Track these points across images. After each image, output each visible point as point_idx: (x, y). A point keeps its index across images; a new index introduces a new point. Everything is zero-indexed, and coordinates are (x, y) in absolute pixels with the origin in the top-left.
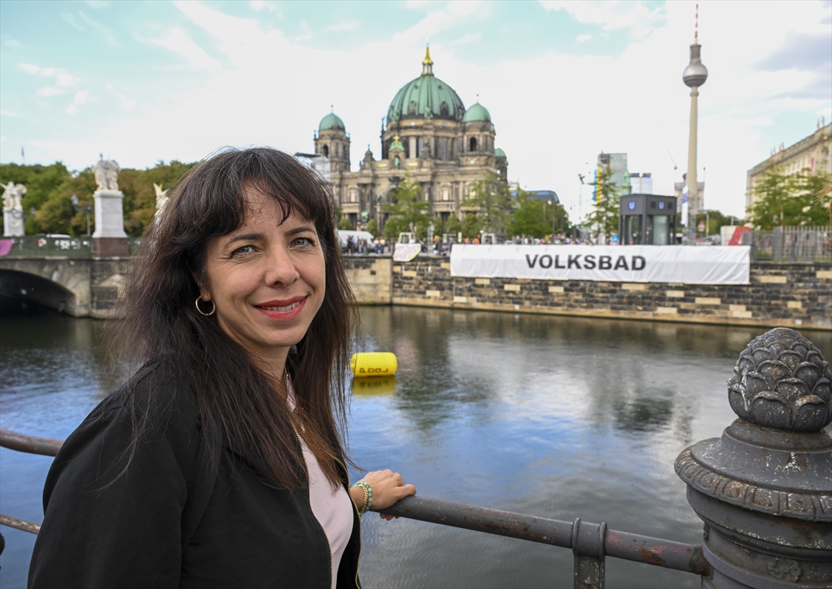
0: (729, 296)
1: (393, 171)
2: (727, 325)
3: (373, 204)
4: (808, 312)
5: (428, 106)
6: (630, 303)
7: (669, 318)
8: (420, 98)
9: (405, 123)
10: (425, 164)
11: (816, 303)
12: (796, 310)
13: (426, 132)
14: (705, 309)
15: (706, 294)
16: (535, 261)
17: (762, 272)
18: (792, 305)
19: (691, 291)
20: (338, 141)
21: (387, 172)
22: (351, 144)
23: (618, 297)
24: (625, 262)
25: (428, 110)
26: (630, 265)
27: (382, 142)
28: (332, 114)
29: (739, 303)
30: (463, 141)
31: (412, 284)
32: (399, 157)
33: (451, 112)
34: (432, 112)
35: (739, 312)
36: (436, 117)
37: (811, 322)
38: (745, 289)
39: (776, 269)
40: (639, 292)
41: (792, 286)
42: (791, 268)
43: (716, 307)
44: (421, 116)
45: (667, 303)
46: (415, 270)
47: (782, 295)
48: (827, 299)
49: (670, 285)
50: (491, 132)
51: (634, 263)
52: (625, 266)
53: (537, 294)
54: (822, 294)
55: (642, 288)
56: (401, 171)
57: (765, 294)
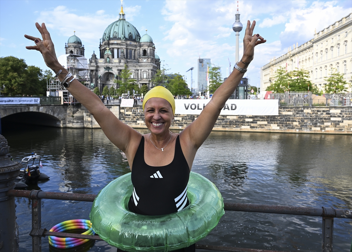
0: (271, 120)
1: (106, 64)
2: (270, 133)
3: (97, 79)
4: (301, 126)
5: (123, 34)
6: (230, 124)
7: (247, 131)
8: (119, 30)
9: (111, 42)
10: (122, 61)
11: (304, 123)
12: (296, 126)
13: (122, 46)
14: (261, 126)
15: (262, 119)
16: (188, 106)
17: (283, 110)
18: (295, 123)
19: (255, 118)
20: (78, 49)
21: (103, 64)
22: (85, 51)
23: (225, 122)
24: (228, 107)
25: (123, 36)
26: (230, 108)
27: (100, 50)
28: (75, 36)
29: (274, 123)
30: (140, 51)
31: (130, 118)
32: (109, 58)
33: (134, 38)
34: (125, 37)
35: (274, 127)
36: (126, 39)
37: (302, 130)
38: (277, 117)
39: (289, 109)
40: (234, 120)
41: (295, 116)
42: (294, 108)
43: (266, 125)
44: (119, 39)
45: (246, 124)
46: (131, 111)
47: (291, 120)
48: (308, 121)
49: (247, 116)
50: (153, 48)
51: (232, 107)
52: (229, 109)
53: (189, 121)
54: (306, 119)
55: (235, 118)
56: (110, 64)
57: (285, 119)
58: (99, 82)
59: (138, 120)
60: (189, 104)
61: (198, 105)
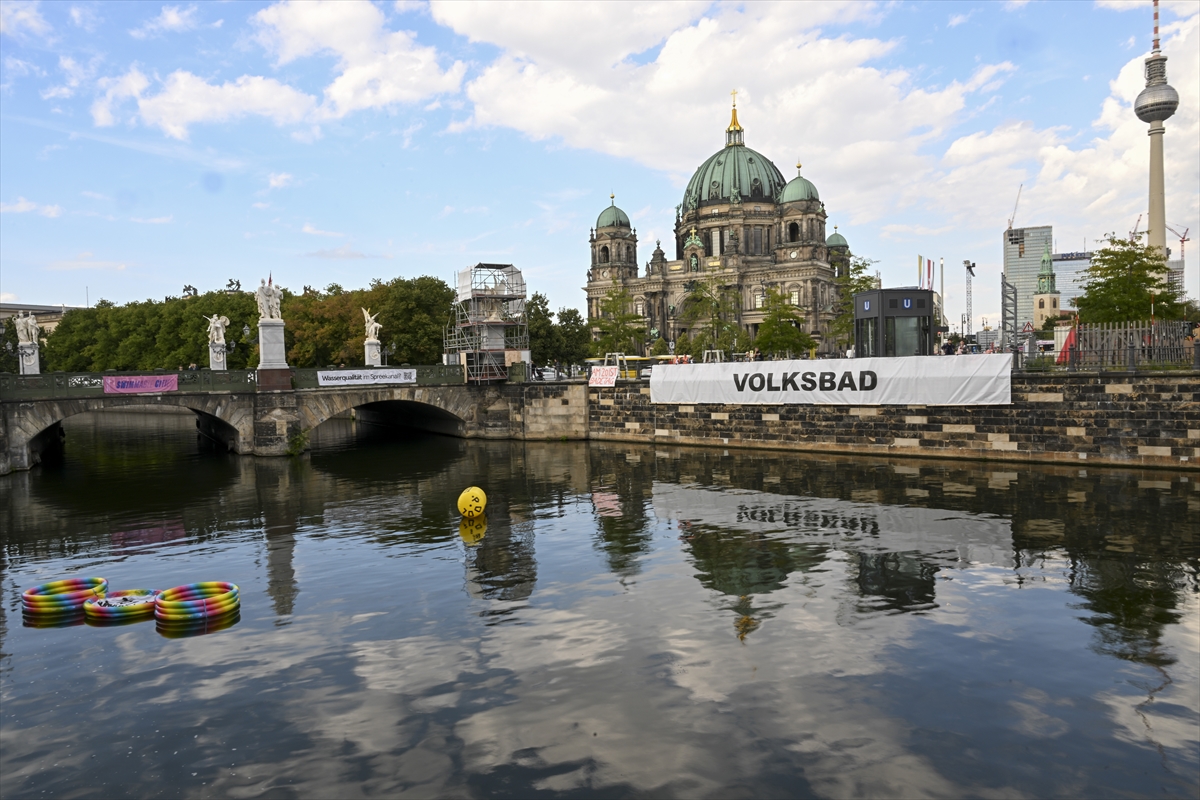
0: (987, 422)
1: (689, 275)
2: (986, 460)
3: (665, 317)
4: (1095, 442)
5: (735, 186)
6: (860, 433)
7: (909, 453)
8: (724, 177)
9: (705, 211)
10: (731, 262)
11: (1106, 429)
12: (1078, 439)
13: (732, 221)
14: (956, 440)
15: (956, 419)
16: (744, 381)
17: (1029, 388)
18: (1072, 431)
19: (936, 415)
20: (620, 240)
21: (682, 276)
22: (637, 243)
23: (845, 426)
24: (851, 380)
25: (735, 191)
26: (858, 386)
27: (677, 238)
28: (613, 207)
29: (1000, 432)
30: (780, 228)
31: (610, 414)
32: (696, 257)
33: (767, 192)
34: (740, 193)
35: (1000, 443)
36: (746, 199)
37: (1101, 456)
38: (1008, 411)
39: (1049, 383)
40: (871, 419)
41: (1072, 405)
42: (1069, 380)
43: (970, 436)
44: (726, 201)
45: (906, 433)
46: (612, 398)
47: (1058, 419)
48: (1123, 423)
49: (909, 408)
50: (818, 214)
51: (862, 380)
52: (854, 388)
53: (748, 424)
54: (1114, 416)
55: (873, 413)
56: (699, 274)
57: (1035, 418)
58: (672, 325)
59: (627, 419)
60: (747, 375)
61: (770, 375)
